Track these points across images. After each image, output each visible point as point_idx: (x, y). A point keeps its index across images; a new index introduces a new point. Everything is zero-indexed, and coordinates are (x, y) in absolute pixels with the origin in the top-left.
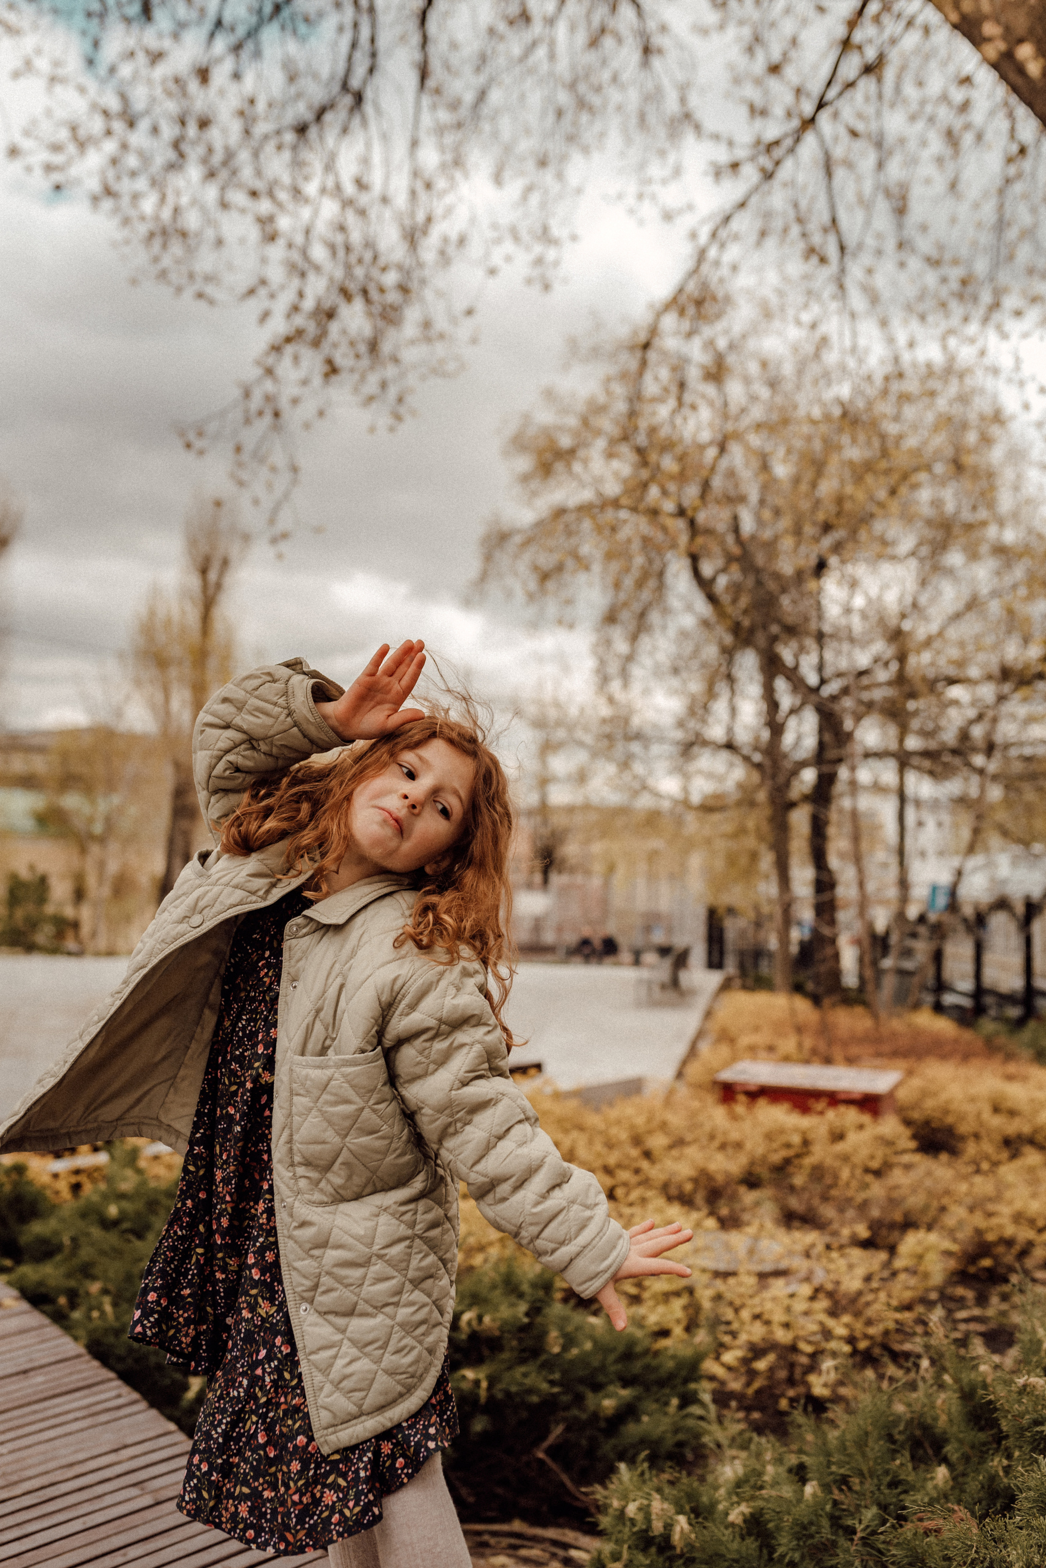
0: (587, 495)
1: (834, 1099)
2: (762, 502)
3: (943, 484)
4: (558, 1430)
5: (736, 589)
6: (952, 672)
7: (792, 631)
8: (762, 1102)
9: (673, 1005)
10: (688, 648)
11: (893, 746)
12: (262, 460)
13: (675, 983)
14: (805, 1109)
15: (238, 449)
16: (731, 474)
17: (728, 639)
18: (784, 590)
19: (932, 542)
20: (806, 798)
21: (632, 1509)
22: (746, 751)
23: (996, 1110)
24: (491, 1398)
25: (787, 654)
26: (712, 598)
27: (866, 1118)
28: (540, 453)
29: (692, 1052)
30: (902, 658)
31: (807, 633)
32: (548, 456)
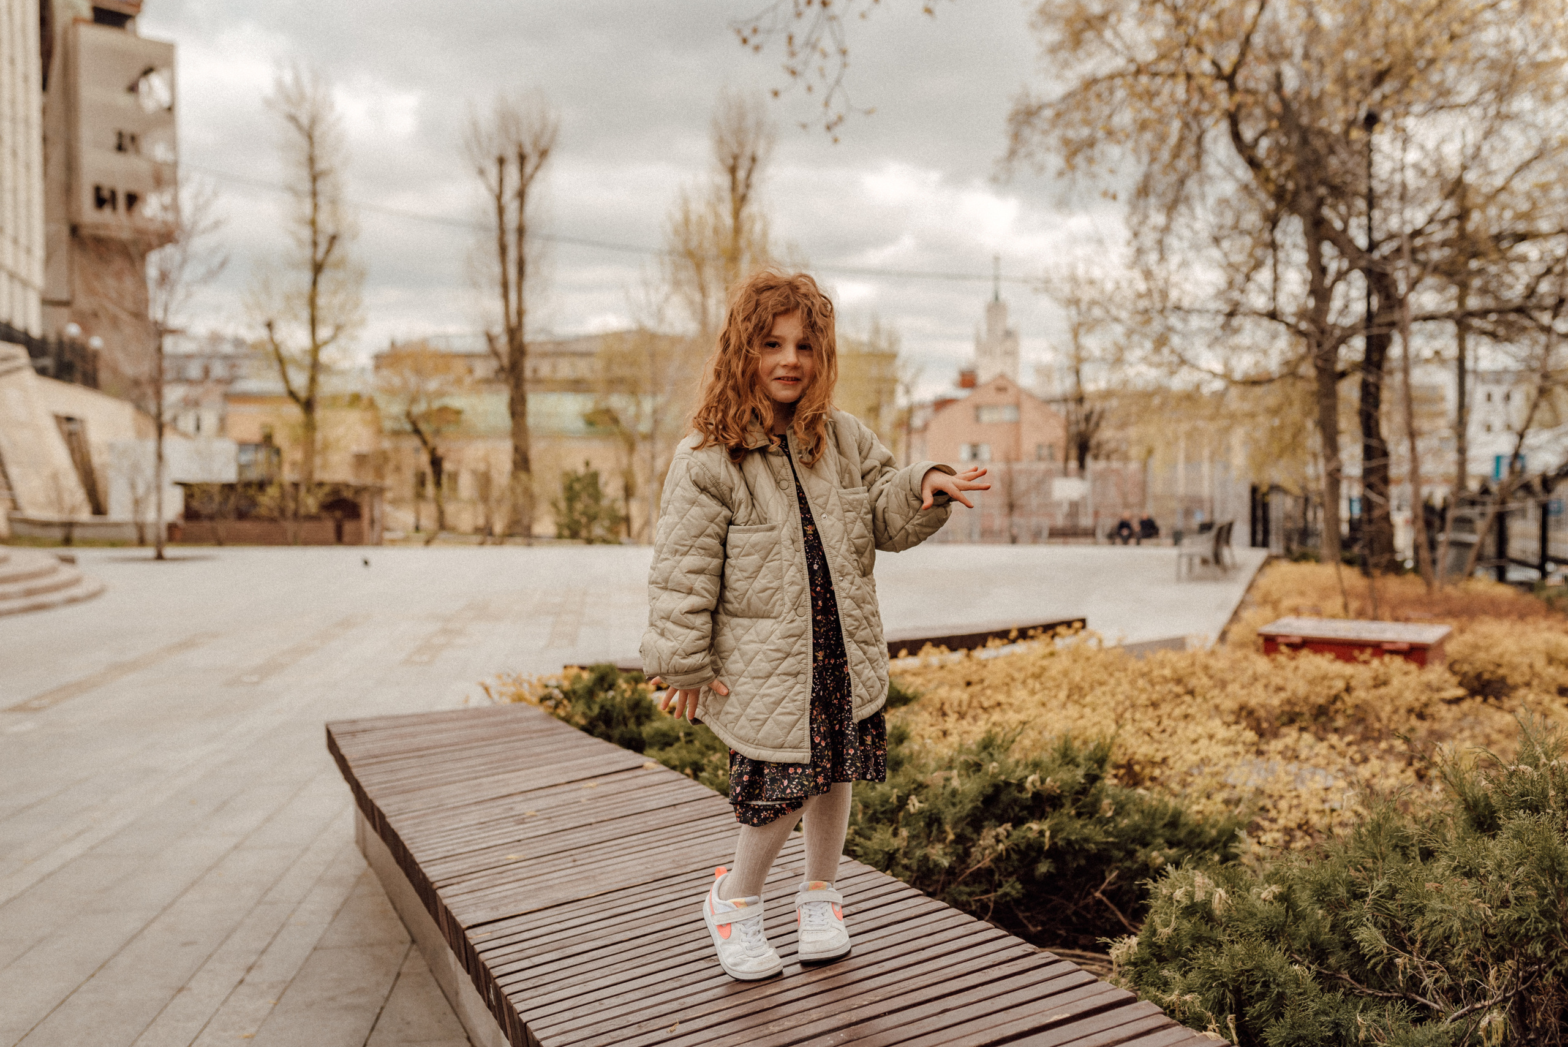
0: (1119, 63)
1: (1378, 649)
2: (1306, 56)
3: (1511, 23)
4: (1112, 876)
5: (1280, 150)
6: (1521, 227)
7: (1338, 192)
8: (1305, 652)
9: (1215, 579)
10: (1229, 219)
11: (1453, 306)
12: (814, 47)
13: (1217, 559)
14: (1349, 659)
15: (790, 39)
16: (1274, 28)
17: (1271, 205)
18: (1332, 151)
19: (1497, 88)
20: (1355, 367)
21: (1178, 894)
22: (1292, 320)
23: (1551, 660)
24: (1054, 845)
25: (1332, 216)
26: (1253, 163)
27: (1413, 667)
28: (1069, 22)
29: (1236, 616)
30: (1462, 216)
31: (1356, 194)
32: (1079, 25)
